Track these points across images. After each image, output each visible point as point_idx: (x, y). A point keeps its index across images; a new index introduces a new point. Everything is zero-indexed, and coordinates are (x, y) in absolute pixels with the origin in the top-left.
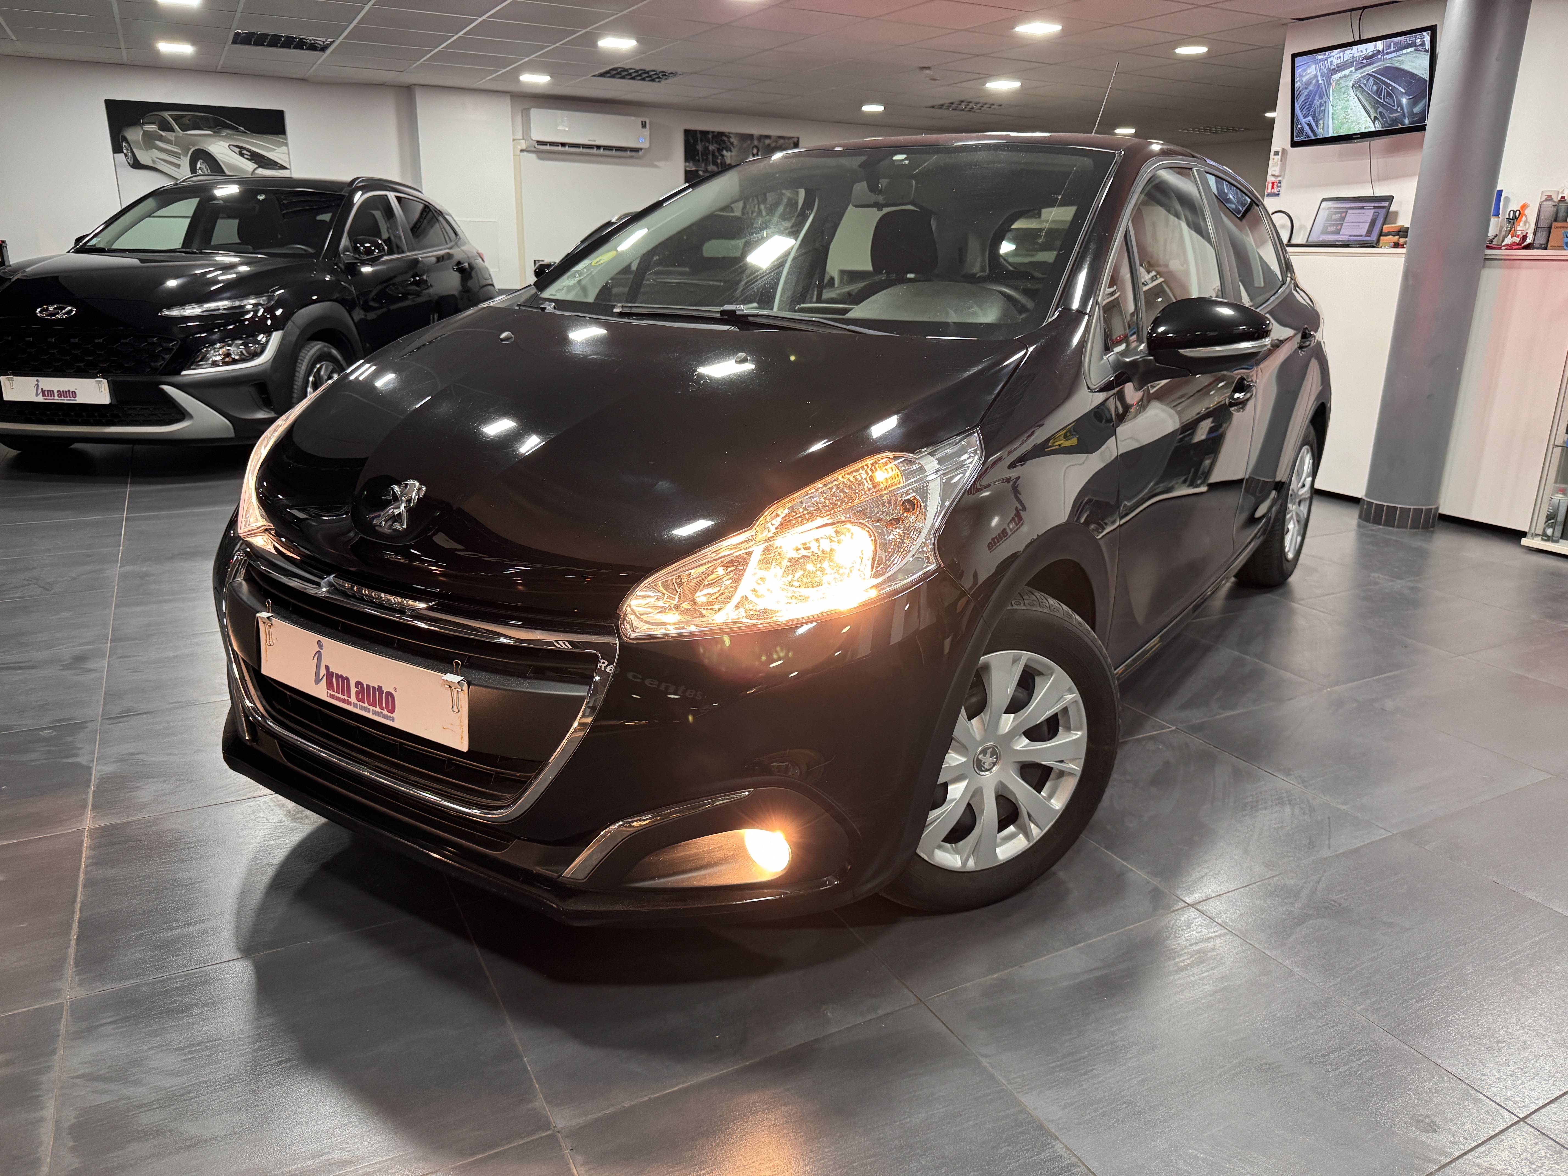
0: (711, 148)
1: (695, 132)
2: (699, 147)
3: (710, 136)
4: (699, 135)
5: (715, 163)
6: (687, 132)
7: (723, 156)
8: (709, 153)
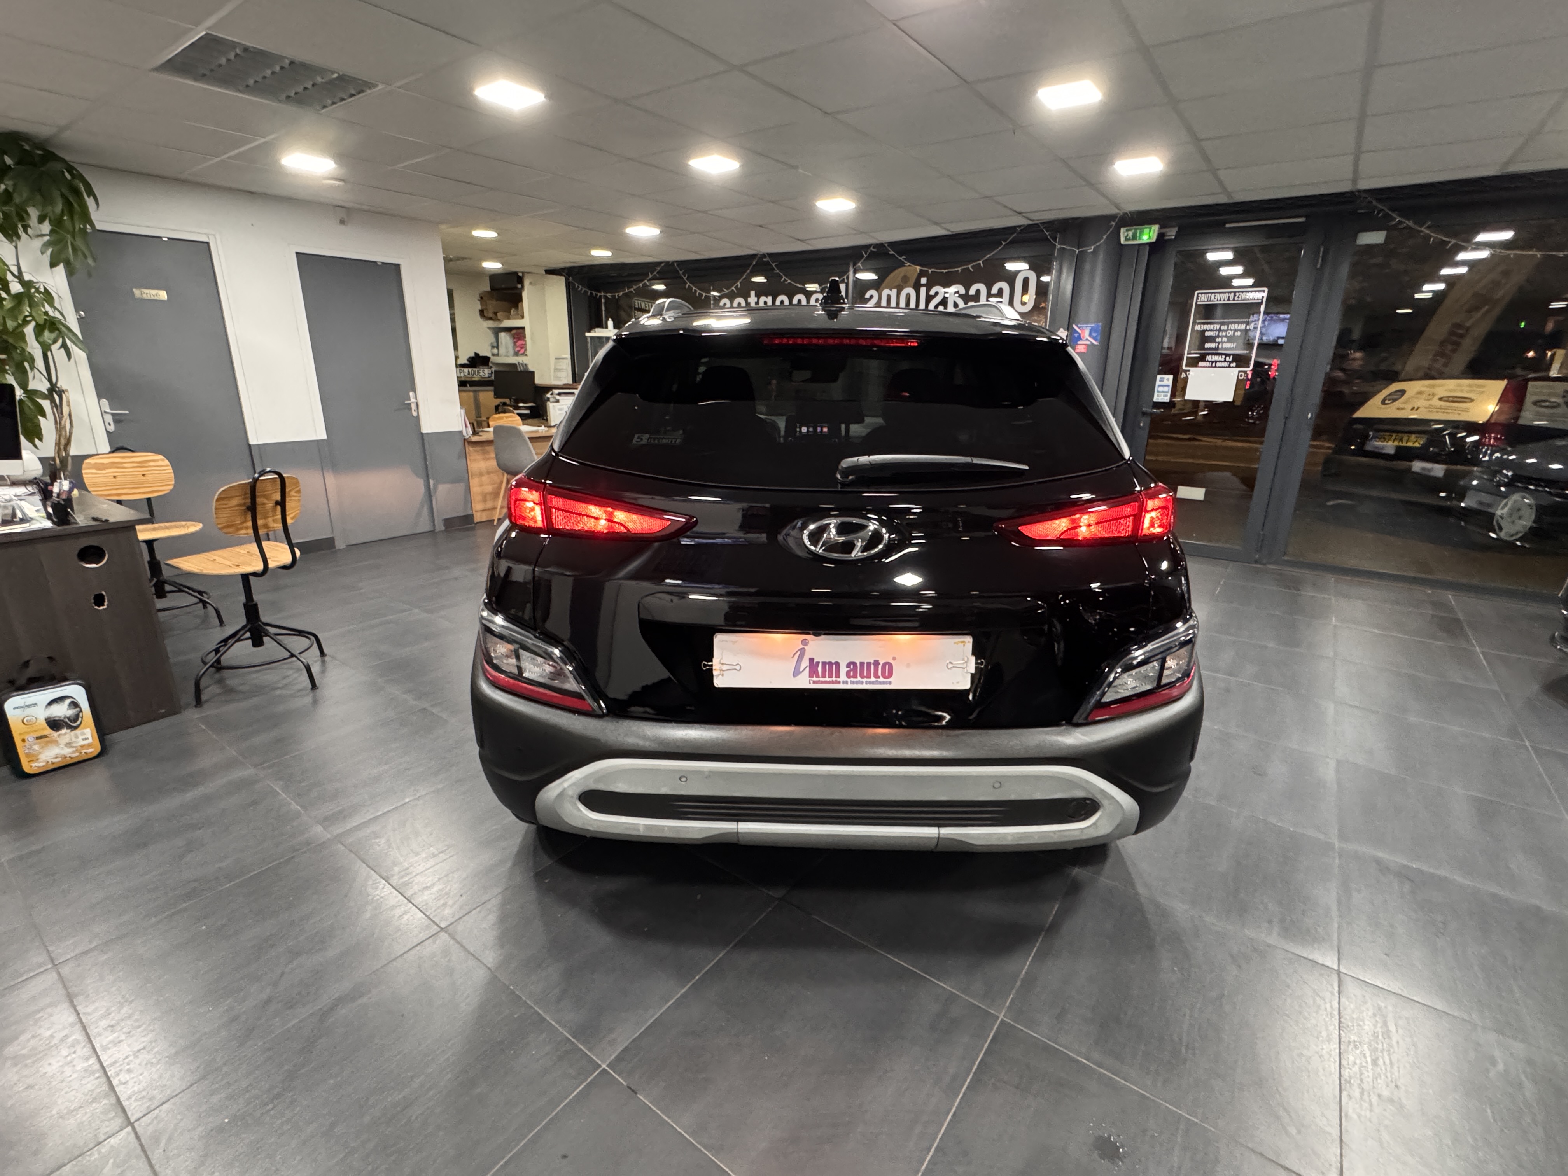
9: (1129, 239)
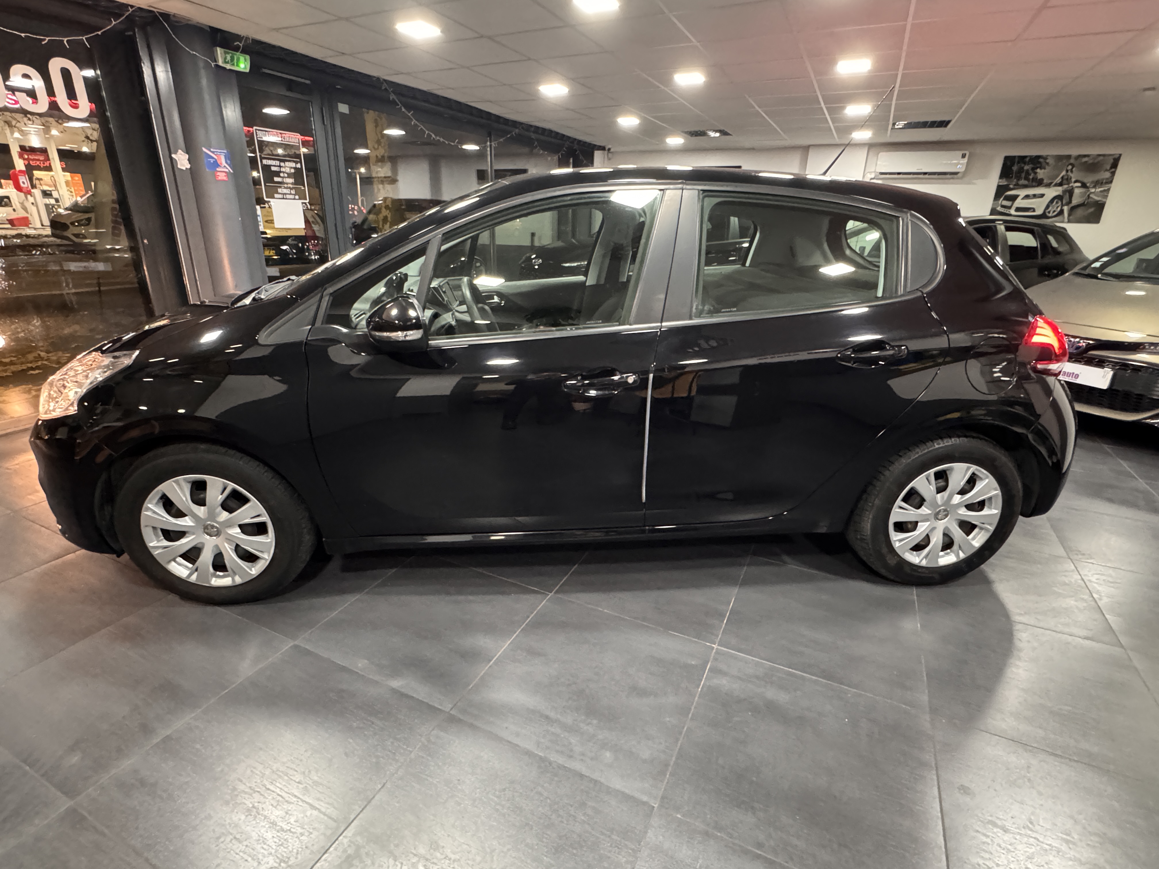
0: (1026, 167)
1: (1014, 157)
2: (1015, 168)
3: (1027, 159)
4: (1017, 160)
5: (1026, 178)
6: (1007, 158)
7: (1036, 173)
8: (1023, 172)
9: (227, 63)
